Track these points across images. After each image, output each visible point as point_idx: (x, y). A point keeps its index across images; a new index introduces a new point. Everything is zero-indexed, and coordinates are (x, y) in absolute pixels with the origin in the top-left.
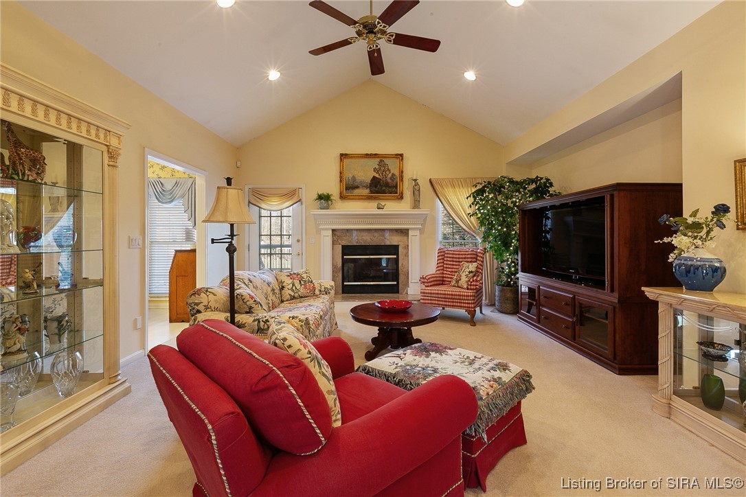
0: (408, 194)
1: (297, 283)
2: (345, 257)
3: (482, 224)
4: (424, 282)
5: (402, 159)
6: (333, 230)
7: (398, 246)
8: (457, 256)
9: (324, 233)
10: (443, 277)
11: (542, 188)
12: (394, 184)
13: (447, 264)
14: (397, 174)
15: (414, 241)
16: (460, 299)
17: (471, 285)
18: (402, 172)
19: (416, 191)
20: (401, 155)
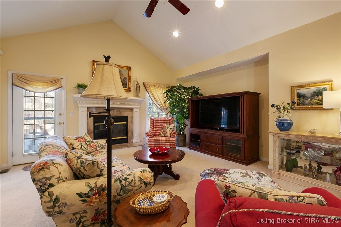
0: (133, 89)
1: (84, 144)
2: (95, 124)
3: (170, 106)
4: (148, 136)
5: (130, 70)
6: (88, 108)
7: (127, 117)
8: (161, 121)
9: (81, 109)
10: (154, 132)
11: (196, 91)
12: (126, 83)
13: (155, 126)
14: (127, 77)
15: (136, 114)
16: (169, 143)
17: (172, 135)
18: (130, 77)
19: (137, 88)
20: (130, 68)
